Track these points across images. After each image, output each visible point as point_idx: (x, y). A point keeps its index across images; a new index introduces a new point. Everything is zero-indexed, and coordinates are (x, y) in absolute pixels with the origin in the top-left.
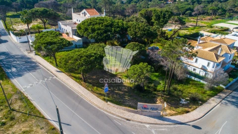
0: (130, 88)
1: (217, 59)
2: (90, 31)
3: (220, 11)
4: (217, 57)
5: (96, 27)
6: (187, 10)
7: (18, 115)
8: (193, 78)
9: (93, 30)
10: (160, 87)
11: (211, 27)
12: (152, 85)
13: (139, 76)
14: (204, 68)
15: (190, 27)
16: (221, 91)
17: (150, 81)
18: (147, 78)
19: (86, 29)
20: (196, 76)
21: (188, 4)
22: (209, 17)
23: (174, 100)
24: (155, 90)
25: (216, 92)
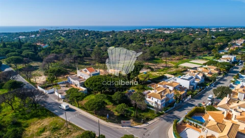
0: (118, 116)
1: (161, 98)
2: (94, 86)
3: (185, 52)
4: (162, 96)
5: (97, 83)
6: (160, 52)
7: (72, 130)
8: (151, 109)
9: (96, 85)
10: (133, 115)
11: (177, 67)
12: (129, 114)
13: (121, 110)
14: (156, 103)
15: (161, 68)
16: (162, 114)
17: (127, 111)
18: (125, 110)
19: (91, 85)
20: (152, 107)
21: (161, 47)
22: (177, 57)
23: (138, 120)
24: (130, 116)
25: (159, 115)
